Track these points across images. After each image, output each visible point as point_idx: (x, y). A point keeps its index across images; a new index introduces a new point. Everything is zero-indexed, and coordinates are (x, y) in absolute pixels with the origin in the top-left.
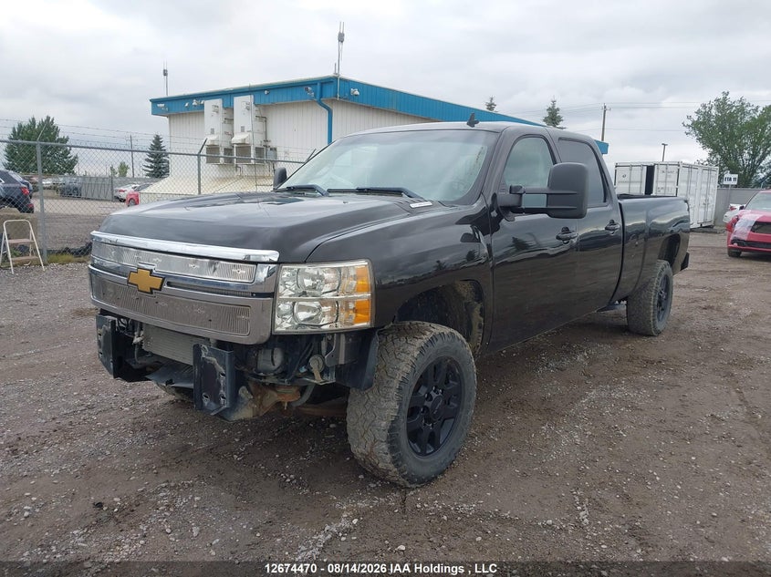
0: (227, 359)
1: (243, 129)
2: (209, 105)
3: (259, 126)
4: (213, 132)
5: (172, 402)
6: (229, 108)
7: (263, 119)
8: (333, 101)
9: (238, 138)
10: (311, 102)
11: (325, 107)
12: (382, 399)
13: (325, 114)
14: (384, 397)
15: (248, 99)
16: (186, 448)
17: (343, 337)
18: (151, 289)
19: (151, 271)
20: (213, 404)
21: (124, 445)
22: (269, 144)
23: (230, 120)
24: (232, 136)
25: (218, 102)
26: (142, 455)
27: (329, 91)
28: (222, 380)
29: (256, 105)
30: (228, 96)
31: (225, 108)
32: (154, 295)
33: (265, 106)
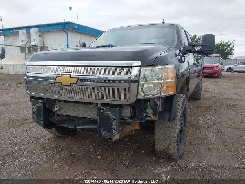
0: (117, 112)
1: (35, 40)
2: (20, 32)
3: (41, 39)
4: (22, 41)
5: (53, 137)
6: (29, 33)
7: (42, 37)
8: (68, 30)
9: (33, 43)
10: (60, 31)
11: (66, 32)
12: (173, 125)
13: (66, 34)
14: (174, 124)
15: (37, 29)
16: (73, 156)
17: (161, 99)
18: (71, 84)
19: (70, 75)
20: (108, 134)
21: (44, 158)
22: (45, 45)
23: (29, 37)
24: (30, 43)
25: (24, 30)
26: (56, 162)
27: (67, 27)
28: (114, 122)
29: (39, 32)
30: (28, 28)
31: (27, 33)
32: (72, 86)
33: (42, 32)
